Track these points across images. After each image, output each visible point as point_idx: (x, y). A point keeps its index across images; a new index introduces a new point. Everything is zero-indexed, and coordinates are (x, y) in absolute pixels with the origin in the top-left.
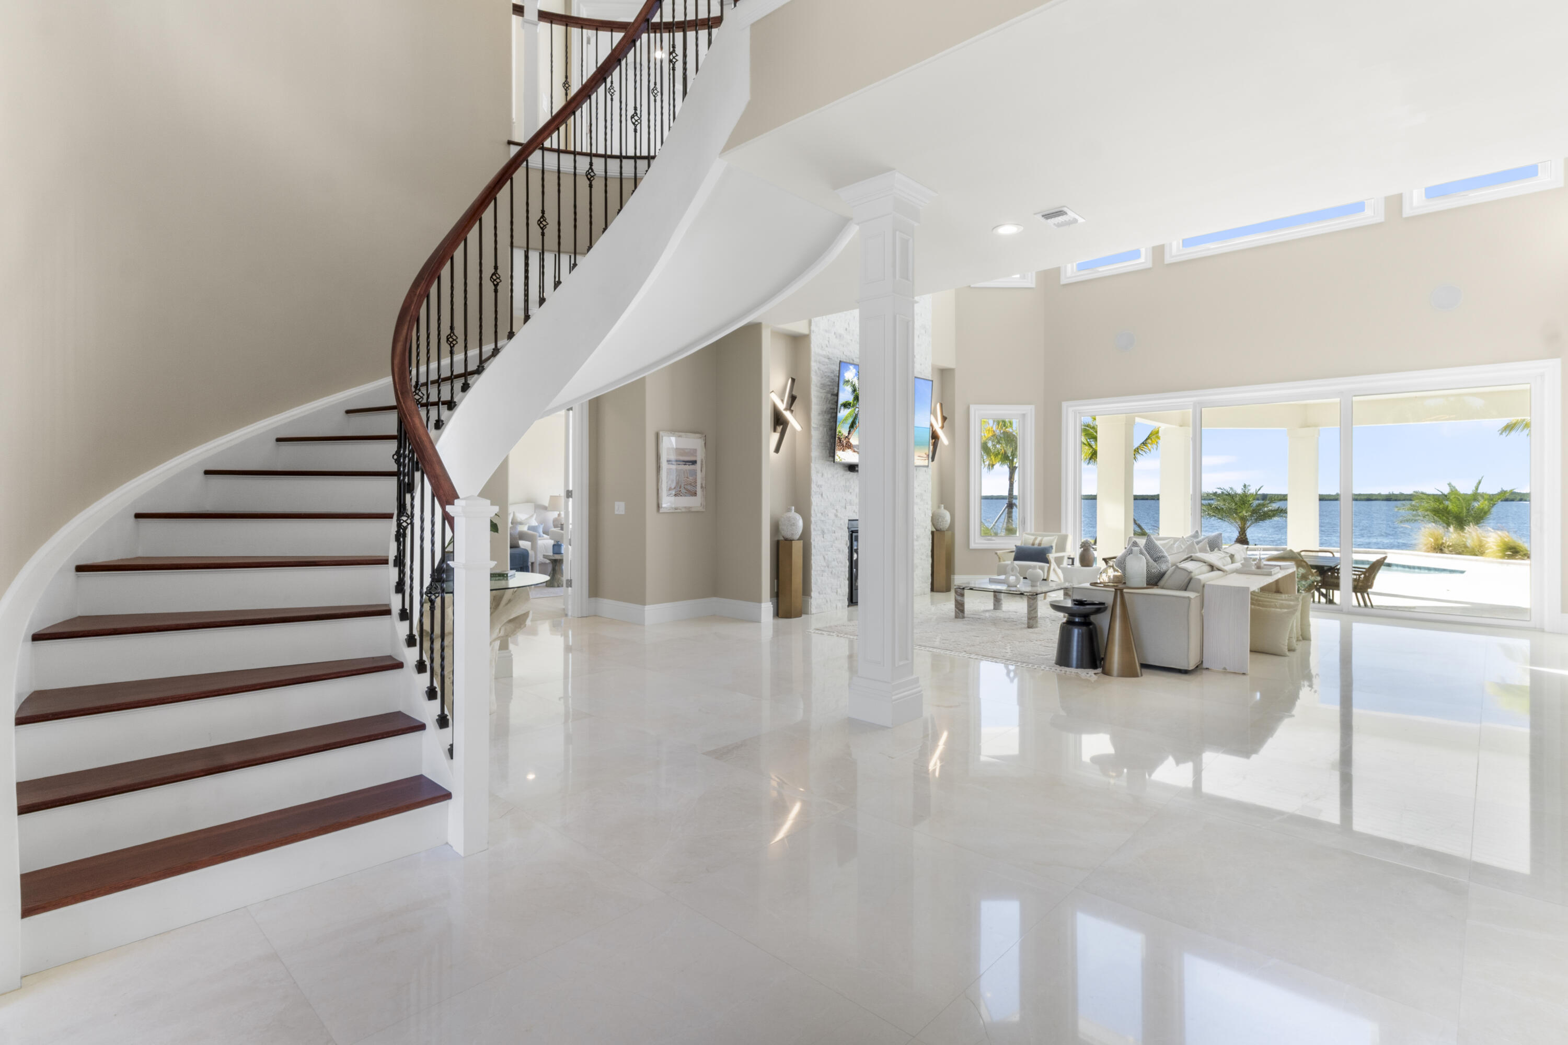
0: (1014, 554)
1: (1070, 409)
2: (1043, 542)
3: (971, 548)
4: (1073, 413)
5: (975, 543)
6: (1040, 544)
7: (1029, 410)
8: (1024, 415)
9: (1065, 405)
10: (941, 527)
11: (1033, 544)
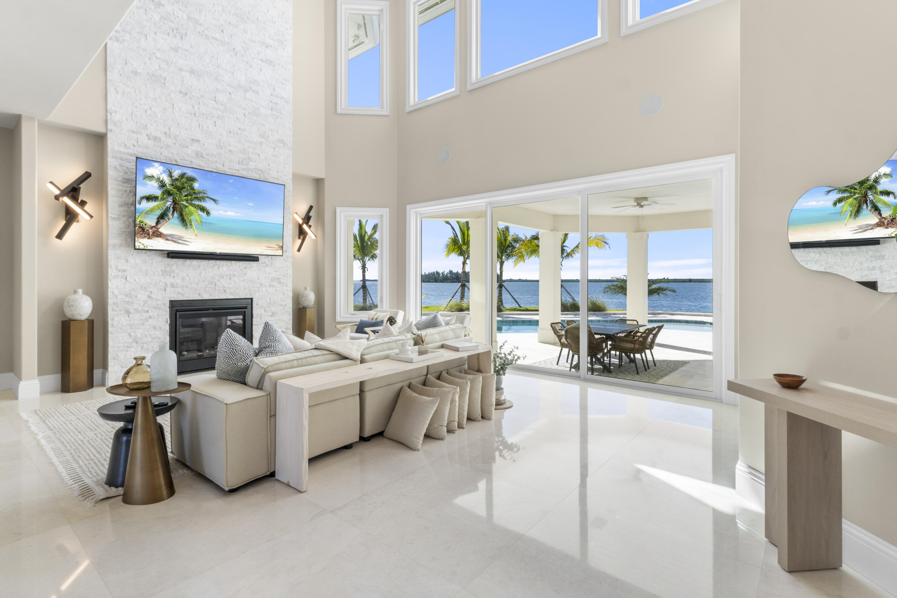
0: (356, 326)
1: (412, 211)
2: (379, 318)
3: (337, 321)
4: (415, 214)
5: (340, 317)
6: (376, 319)
7: (385, 212)
8: (382, 216)
9: (408, 207)
10: (304, 305)
11: (372, 319)
